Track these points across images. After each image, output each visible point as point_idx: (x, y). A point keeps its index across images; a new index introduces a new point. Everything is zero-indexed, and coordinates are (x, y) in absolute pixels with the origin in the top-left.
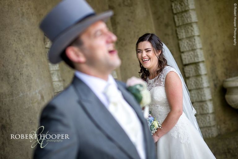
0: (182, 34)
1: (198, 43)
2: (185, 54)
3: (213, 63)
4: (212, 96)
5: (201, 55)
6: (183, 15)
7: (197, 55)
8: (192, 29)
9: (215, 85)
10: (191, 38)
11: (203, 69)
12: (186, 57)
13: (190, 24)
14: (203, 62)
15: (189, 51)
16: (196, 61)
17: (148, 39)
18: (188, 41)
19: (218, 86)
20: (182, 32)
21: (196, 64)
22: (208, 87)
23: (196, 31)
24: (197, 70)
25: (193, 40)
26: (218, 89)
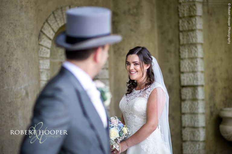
0: (185, 54)
1: (200, 66)
2: (185, 75)
3: (213, 89)
4: (206, 124)
5: (201, 79)
6: (189, 33)
7: (197, 78)
8: (196, 49)
9: (211, 113)
10: (193, 59)
11: (201, 94)
12: (185, 78)
13: (195, 45)
14: (202, 86)
15: (189, 72)
16: (195, 84)
17: (137, 52)
18: (189, 62)
19: (214, 114)
20: (185, 52)
21: (195, 87)
22: (203, 114)
23: (200, 52)
24: (194, 93)
25: (195, 62)
26: (214, 117)
